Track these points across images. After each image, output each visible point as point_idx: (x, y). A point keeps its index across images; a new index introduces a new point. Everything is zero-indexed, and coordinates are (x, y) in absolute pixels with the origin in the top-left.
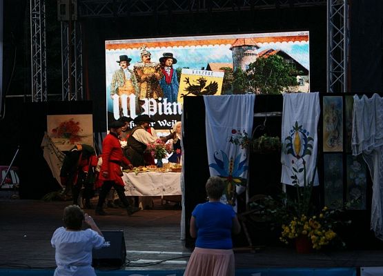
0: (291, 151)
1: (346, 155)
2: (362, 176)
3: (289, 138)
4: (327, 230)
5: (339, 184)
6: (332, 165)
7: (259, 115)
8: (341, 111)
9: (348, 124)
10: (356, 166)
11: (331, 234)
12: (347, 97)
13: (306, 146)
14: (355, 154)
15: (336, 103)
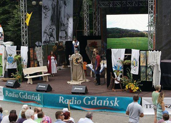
0: (133, 65)
1: (146, 67)
2: (151, 72)
3: (133, 61)
4: (136, 87)
5: (145, 74)
6: (143, 69)
7: (126, 54)
8: (145, 55)
9: (147, 58)
10: (149, 70)
11: (138, 88)
12: (147, 51)
13: (136, 64)
14: (148, 66)
15: (144, 53)
